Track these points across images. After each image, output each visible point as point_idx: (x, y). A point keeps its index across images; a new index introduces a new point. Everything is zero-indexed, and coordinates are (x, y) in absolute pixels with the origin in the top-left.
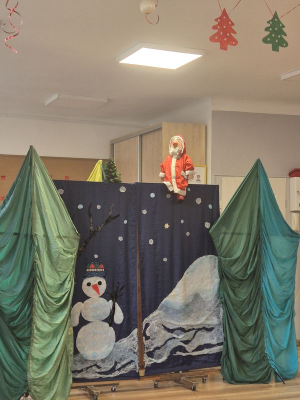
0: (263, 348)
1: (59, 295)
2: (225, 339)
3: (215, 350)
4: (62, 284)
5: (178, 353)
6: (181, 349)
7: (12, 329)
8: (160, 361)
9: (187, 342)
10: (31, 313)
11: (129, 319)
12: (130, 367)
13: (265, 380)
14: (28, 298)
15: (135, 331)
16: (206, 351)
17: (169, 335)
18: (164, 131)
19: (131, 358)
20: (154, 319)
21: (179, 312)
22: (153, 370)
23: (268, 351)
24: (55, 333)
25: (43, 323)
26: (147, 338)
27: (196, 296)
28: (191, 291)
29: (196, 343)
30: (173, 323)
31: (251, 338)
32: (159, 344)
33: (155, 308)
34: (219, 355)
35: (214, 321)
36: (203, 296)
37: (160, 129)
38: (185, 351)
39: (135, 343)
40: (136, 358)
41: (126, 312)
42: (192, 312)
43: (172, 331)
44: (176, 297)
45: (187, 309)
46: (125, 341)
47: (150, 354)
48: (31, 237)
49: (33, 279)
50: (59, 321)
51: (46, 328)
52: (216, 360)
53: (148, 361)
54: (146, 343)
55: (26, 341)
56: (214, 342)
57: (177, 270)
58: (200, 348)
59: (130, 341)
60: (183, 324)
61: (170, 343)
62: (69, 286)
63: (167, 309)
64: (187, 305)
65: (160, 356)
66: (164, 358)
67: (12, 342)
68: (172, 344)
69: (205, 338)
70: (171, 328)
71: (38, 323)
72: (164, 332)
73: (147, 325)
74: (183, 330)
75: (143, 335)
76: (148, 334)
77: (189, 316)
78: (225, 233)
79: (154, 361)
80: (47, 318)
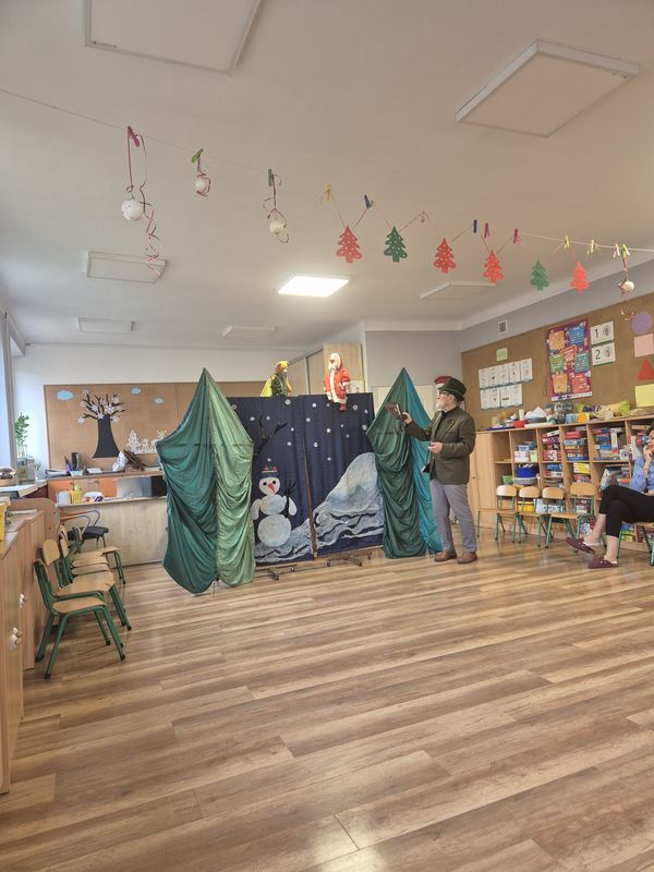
0: (418, 527)
1: (239, 495)
2: (386, 522)
3: (379, 531)
4: (241, 485)
5: (346, 536)
6: (347, 532)
7: (200, 525)
8: (330, 543)
9: (352, 527)
10: (215, 511)
11: (302, 511)
12: (306, 550)
13: (420, 553)
14: (212, 498)
15: (308, 520)
16: (370, 533)
17: (337, 522)
18: (325, 351)
19: (306, 543)
20: (323, 509)
21: (344, 502)
22: (324, 551)
23: (423, 530)
24: (238, 526)
25: (226, 519)
26: (318, 525)
27: (358, 488)
28: (353, 483)
29: (361, 527)
30: (340, 512)
31: (408, 520)
32: (329, 530)
33: (323, 501)
34: (381, 535)
35: (376, 508)
36: (365, 488)
37: (322, 350)
38: (352, 534)
39: (308, 530)
40: (310, 542)
41: (299, 505)
42: (355, 501)
43: (339, 518)
44: (341, 489)
45: (351, 499)
46: (299, 529)
47: (321, 539)
48: (211, 447)
49: (215, 482)
50: (240, 516)
51: (229, 523)
52: (378, 539)
53: (320, 545)
54: (317, 529)
55: (213, 535)
56: (377, 525)
57: (340, 467)
58: (364, 531)
59: (304, 529)
60: (348, 512)
61: (337, 528)
62: (247, 486)
63: (333, 500)
64: (351, 496)
65: (330, 540)
66: (334, 541)
67: (201, 537)
68: (340, 529)
69: (369, 522)
70: (338, 515)
71: (223, 519)
72: (331, 519)
73: (317, 515)
74: (348, 517)
75: (314, 523)
76: (318, 522)
77: (353, 505)
78: (379, 434)
79: (325, 544)
80: (229, 514)
